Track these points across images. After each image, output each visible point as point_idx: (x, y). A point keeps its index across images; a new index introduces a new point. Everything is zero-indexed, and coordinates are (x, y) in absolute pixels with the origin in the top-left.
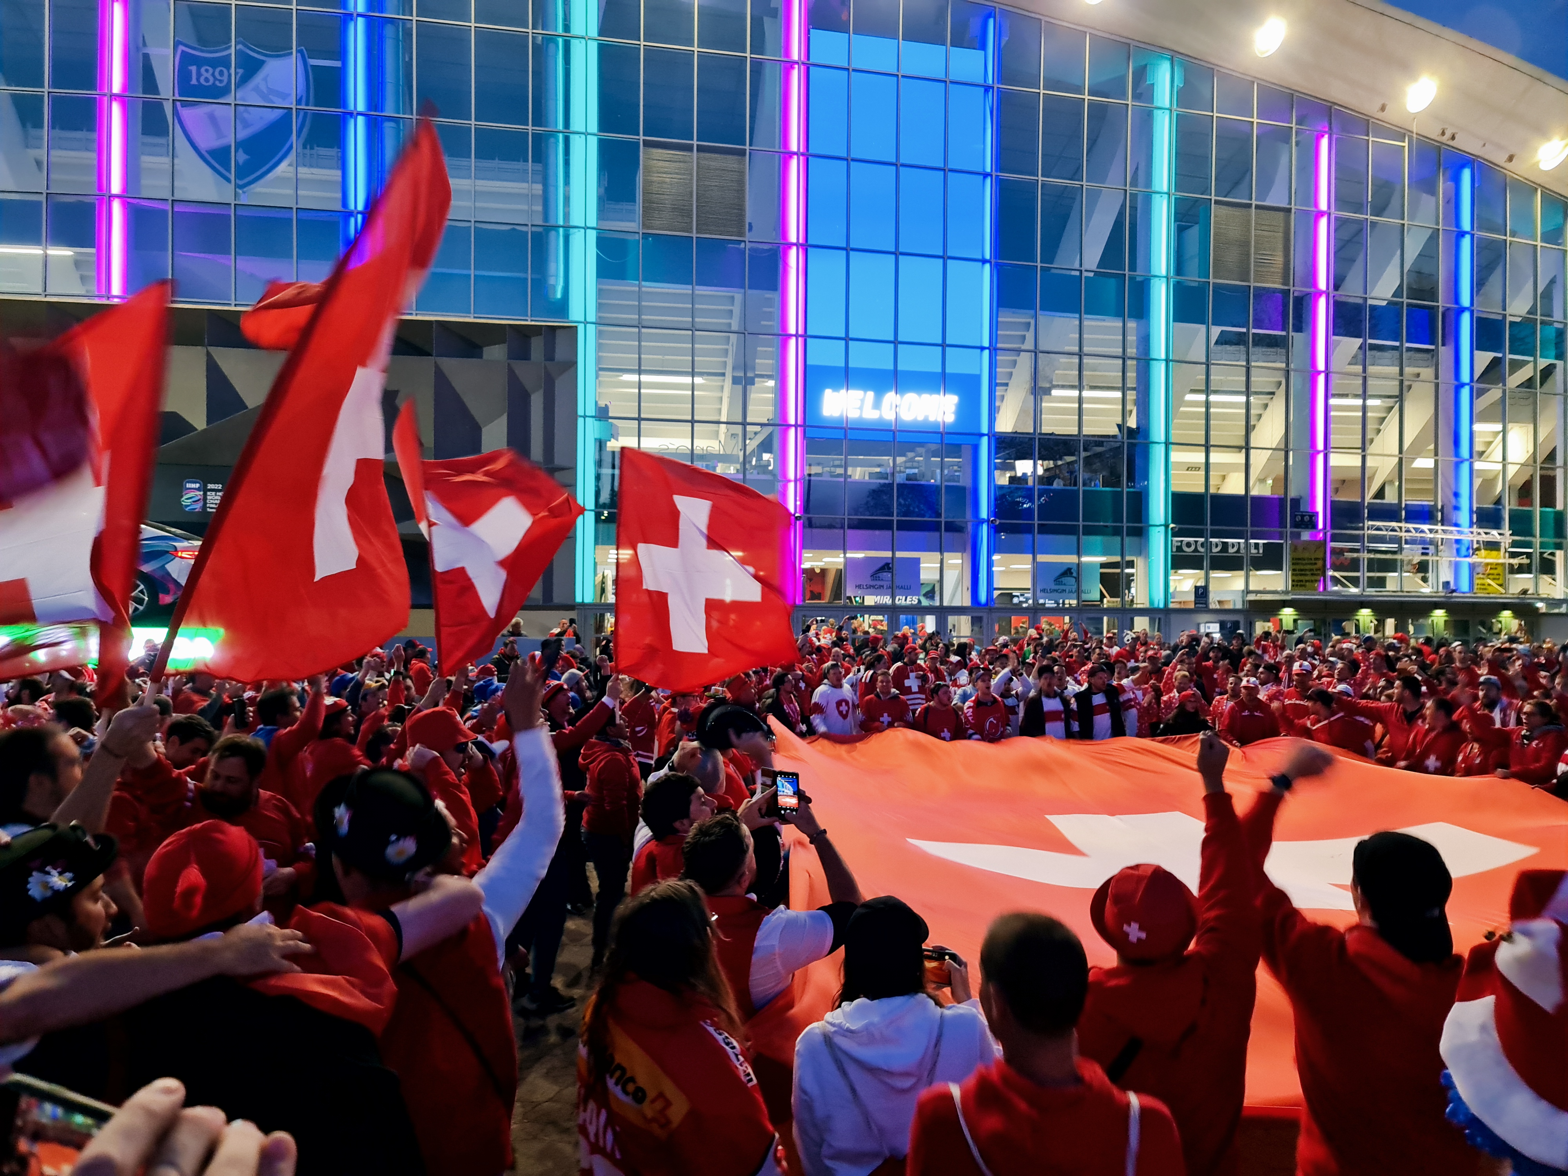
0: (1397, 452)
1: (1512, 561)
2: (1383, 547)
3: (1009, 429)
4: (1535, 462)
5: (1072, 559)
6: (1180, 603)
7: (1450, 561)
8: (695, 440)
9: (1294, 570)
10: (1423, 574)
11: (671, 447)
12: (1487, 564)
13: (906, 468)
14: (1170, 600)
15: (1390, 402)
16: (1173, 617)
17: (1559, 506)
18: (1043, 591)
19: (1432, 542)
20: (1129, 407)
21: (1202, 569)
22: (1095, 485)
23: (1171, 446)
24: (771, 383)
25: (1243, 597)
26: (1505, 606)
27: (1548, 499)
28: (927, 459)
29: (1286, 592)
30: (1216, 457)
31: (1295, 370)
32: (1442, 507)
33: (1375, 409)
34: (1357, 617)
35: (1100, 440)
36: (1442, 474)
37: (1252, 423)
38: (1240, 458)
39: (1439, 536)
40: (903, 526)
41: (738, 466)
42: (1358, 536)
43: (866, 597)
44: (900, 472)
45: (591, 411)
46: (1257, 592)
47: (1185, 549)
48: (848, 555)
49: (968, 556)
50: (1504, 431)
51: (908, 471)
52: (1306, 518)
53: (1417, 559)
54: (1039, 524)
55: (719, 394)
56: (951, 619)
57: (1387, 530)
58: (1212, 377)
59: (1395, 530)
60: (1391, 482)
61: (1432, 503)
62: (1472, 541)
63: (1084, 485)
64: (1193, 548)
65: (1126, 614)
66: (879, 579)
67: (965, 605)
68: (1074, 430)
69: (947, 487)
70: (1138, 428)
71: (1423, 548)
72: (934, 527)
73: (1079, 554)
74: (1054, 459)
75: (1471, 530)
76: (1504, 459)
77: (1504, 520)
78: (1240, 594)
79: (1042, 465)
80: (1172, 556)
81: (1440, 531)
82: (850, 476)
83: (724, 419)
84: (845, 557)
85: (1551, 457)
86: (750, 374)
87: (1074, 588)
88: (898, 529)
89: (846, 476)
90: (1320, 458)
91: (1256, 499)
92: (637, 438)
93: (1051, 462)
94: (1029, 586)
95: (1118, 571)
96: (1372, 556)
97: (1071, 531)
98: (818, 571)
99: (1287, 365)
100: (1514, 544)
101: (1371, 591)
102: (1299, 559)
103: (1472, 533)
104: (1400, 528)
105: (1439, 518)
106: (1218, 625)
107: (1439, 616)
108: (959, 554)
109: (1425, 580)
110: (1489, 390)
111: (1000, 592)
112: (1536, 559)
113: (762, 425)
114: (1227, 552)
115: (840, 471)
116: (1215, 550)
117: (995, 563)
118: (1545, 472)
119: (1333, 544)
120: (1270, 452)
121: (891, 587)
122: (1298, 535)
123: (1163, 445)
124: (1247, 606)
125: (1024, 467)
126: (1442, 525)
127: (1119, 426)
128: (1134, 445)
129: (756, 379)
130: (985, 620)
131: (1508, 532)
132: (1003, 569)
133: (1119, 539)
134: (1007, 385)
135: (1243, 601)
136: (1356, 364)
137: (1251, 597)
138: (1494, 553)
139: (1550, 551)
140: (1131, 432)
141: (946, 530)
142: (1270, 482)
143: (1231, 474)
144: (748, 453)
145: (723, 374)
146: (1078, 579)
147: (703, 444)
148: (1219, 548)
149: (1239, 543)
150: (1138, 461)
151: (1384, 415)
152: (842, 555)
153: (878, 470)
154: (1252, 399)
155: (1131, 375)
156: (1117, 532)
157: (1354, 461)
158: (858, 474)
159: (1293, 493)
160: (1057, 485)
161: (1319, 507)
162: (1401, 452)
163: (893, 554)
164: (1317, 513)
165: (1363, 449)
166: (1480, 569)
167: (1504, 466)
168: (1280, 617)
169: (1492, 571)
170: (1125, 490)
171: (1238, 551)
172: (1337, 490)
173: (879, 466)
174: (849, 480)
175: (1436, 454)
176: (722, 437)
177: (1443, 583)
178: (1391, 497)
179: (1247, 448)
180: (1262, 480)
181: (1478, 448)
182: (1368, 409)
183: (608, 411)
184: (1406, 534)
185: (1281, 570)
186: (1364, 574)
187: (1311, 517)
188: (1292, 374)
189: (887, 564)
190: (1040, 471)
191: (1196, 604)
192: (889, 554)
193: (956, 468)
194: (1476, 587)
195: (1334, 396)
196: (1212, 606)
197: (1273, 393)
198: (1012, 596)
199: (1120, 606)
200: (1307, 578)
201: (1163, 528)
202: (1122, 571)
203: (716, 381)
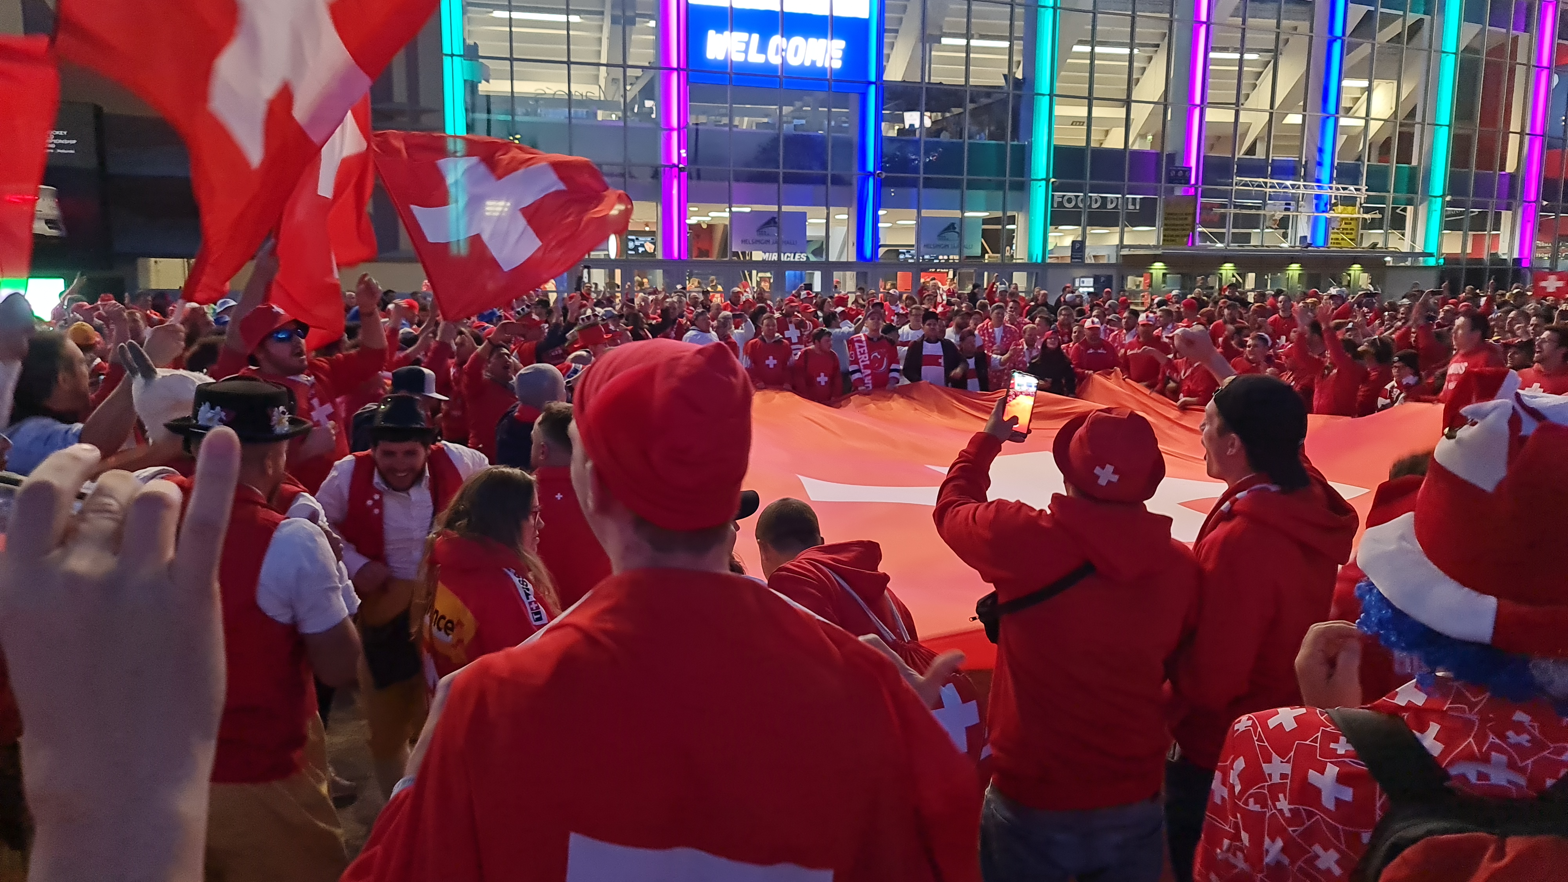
0: (1268, 108)
1: (1366, 216)
2: (1249, 202)
3: (899, 78)
4: (1396, 117)
5: (956, 214)
6: (1058, 258)
7: (1309, 216)
8: (572, 85)
9: (1166, 225)
10: (1284, 230)
11: (548, 91)
12: (1343, 219)
13: (794, 118)
14: (1048, 255)
15: (1268, 56)
16: (1050, 272)
17: (1414, 163)
18: (926, 246)
19: (1295, 198)
20: (1016, 58)
21: (1079, 225)
22: (980, 139)
23: (1055, 98)
24: (652, 24)
25: (1117, 252)
26: (1355, 260)
27: (1405, 156)
28: (815, 109)
29: (1155, 247)
30: (1098, 112)
31: (1177, 20)
32: (1306, 162)
33: (1252, 62)
34: (1221, 272)
35: (989, 91)
36: (1309, 128)
37: (1135, 76)
38: (1121, 113)
39: (1301, 191)
40: (790, 179)
41: (620, 114)
42: (1226, 191)
43: (753, 252)
44: (787, 122)
45: (458, 49)
46: (1130, 247)
47: (1067, 205)
48: (734, 209)
49: (854, 210)
50: (1369, 90)
51: (796, 122)
52: (1180, 173)
53: (1279, 215)
54: (925, 178)
55: (597, 35)
56: (837, 276)
57: (1253, 185)
58: (1098, 28)
59: (1261, 186)
60: (1262, 138)
61: (1297, 159)
62: (1331, 196)
63: (970, 138)
64: (1073, 203)
65: (1007, 268)
66: (765, 234)
67: (850, 260)
68: (961, 81)
69: (834, 138)
70: (1024, 78)
71: (1286, 204)
72: (821, 180)
73: (962, 210)
74: (943, 111)
75: (1331, 185)
76: (1368, 114)
77: (1362, 175)
78: (1115, 249)
79: (930, 117)
80: (1052, 211)
81: (1302, 187)
82: (737, 126)
83: (604, 61)
84: (730, 211)
85: (1412, 114)
86: (629, 13)
87: (956, 243)
88: (784, 182)
89: (731, 124)
90: (1197, 112)
91: (1135, 153)
92: (510, 82)
93: (939, 114)
94: (913, 243)
95: (1000, 227)
96: (1237, 211)
97: (955, 185)
98: (705, 226)
99: (1171, 16)
100: (1368, 200)
101: (1234, 246)
102: (1171, 214)
103: (1331, 188)
104: (1266, 183)
105: (1302, 174)
106: (1092, 280)
107: (1294, 270)
108: (846, 209)
109: (1285, 236)
110: (1361, 44)
111: (886, 249)
112: (1388, 213)
113: (643, 68)
114: (1106, 208)
115: (725, 120)
116: (1095, 206)
117: (881, 219)
118: (1404, 129)
119: (1204, 200)
120: (1152, 106)
121: (778, 242)
122: (1172, 190)
123: (1048, 97)
124: (1121, 261)
125: (912, 118)
126: (1305, 181)
127: (1005, 76)
128: (1020, 96)
129: (637, 19)
130: (869, 275)
131: (1364, 188)
132: (889, 225)
133: (1001, 193)
134: (897, 31)
135: (1117, 255)
136: (1237, 16)
137: (1125, 252)
138: (1350, 208)
139: (1403, 206)
140: (1018, 84)
141: (832, 183)
142: (1150, 137)
143: (1114, 129)
144: (628, 100)
145: (602, 13)
146: (960, 235)
147: (580, 89)
148: (1098, 204)
149: (1117, 198)
150: (1023, 114)
151: (1260, 70)
152: (728, 210)
153: (765, 120)
154: (1136, 51)
155: (1019, 24)
156: (1000, 186)
157: (1227, 116)
158: (744, 123)
159: (1168, 149)
160: (945, 137)
161: (1193, 163)
162: (1272, 107)
163: (780, 208)
164: (1191, 168)
165: (1237, 104)
166: (1333, 225)
167: (1367, 122)
168: (1151, 271)
169: (1346, 226)
170: (1010, 143)
171: (1116, 207)
172: (1212, 147)
173: (766, 116)
174: (735, 129)
175: (1305, 110)
176: (602, 82)
177: (1301, 237)
178: (1260, 154)
179: (1127, 103)
180: (1142, 136)
181: (1345, 103)
182: (1245, 63)
183: (477, 50)
184: (1271, 190)
185: (1154, 226)
186: (1229, 230)
187: (1184, 172)
188: (1175, 24)
189: (774, 218)
190: (928, 123)
191: (1072, 258)
192: (775, 208)
193: (844, 119)
194: (1330, 241)
195: (1214, 49)
196: (1088, 261)
197: (1158, 46)
198: (898, 253)
199: (999, 261)
200: (1177, 233)
201: (1043, 183)
202: (1004, 227)
203: (594, 21)
